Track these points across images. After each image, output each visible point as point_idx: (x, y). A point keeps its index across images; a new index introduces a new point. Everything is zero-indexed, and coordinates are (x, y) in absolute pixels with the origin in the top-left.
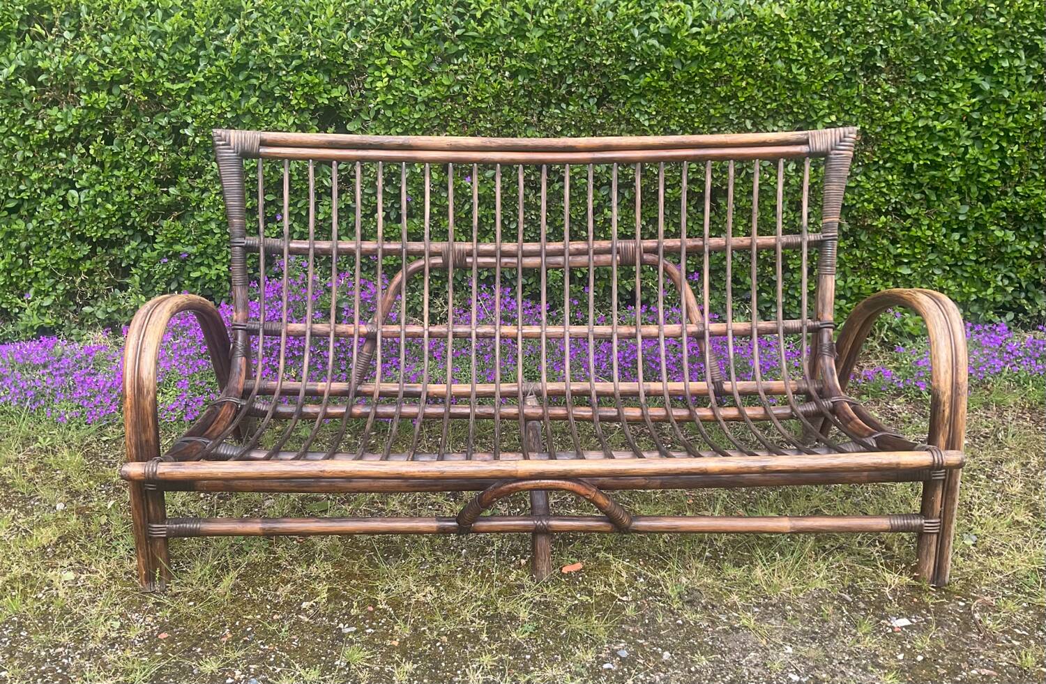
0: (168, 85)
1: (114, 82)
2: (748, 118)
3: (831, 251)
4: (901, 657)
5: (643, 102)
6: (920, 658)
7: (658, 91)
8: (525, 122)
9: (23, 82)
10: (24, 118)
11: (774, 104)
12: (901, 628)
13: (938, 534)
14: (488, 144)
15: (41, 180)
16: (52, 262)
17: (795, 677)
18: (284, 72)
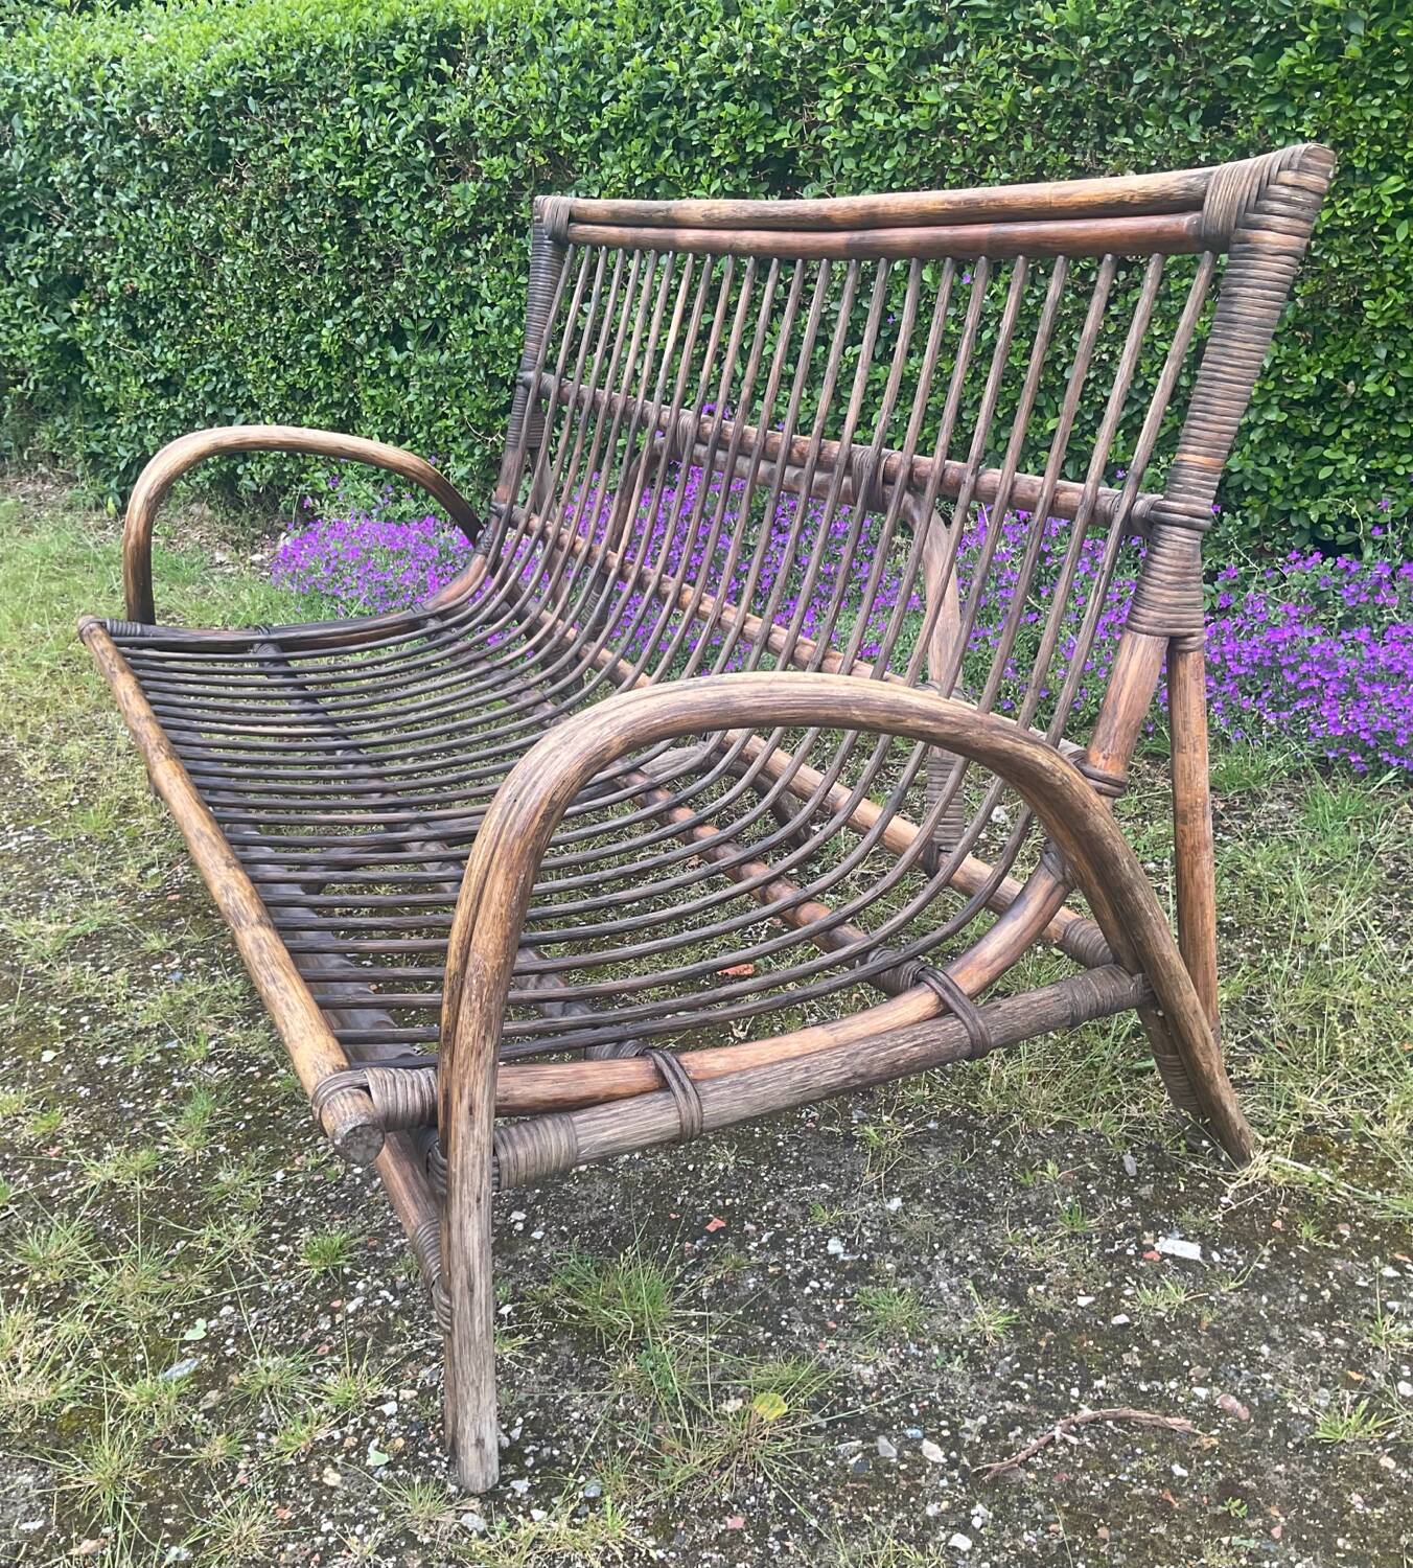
0: (567, 138)
4: (1083, 1301)
6: (1122, 1319)
9: (420, 144)
15: (450, 291)
16: (467, 413)
17: (835, 1246)
18: (703, 104)
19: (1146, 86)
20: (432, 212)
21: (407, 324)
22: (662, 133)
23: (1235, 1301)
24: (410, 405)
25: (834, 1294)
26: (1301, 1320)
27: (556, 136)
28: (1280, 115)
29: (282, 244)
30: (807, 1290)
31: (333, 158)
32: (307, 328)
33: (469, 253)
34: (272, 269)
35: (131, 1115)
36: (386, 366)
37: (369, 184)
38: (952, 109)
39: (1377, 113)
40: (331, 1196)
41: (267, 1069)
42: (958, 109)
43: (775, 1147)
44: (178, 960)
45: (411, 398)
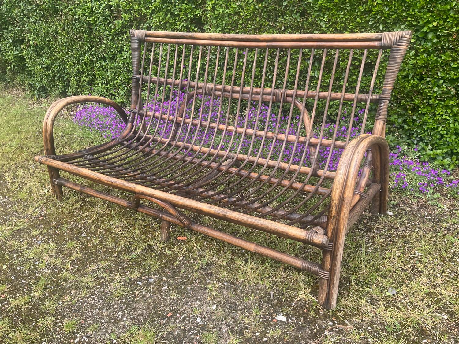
0: (144, 10)
1: (130, 10)
2: (382, 23)
3: (385, 106)
4: (257, 334)
5: (322, 15)
6: (265, 339)
7: (328, 9)
8: (269, 24)
9: (107, 10)
10: (109, 24)
11: (396, 15)
12: (278, 320)
13: (328, 280)
14: (223, 37)
15: (116, 48)
16: (123, 78)
17: (199, 320)
18: (177, 4)
19: (286, 6)
20: (110, 28)
21: (106, 56)
22: (167, 10)
23: (293, 333)
24: (108, 76)
25: (197, 334)
26: (308, 338)
27: (141, 10)
28: (319, 15)
29: (73, 34)
30: (190, 333)
31: (85, 13)
32: (81, 55)
33: (120, 38)
34: (71, 40)
35: (24, 284)
36: (101, 66)
37: (94, 20)
38: (239, 9)
39: (342, 16)
40: (73, 308)
41: (60, 270)
42: (240, 9)
43: (187, 291)
44: (40, 237)
45: (108, 74)
